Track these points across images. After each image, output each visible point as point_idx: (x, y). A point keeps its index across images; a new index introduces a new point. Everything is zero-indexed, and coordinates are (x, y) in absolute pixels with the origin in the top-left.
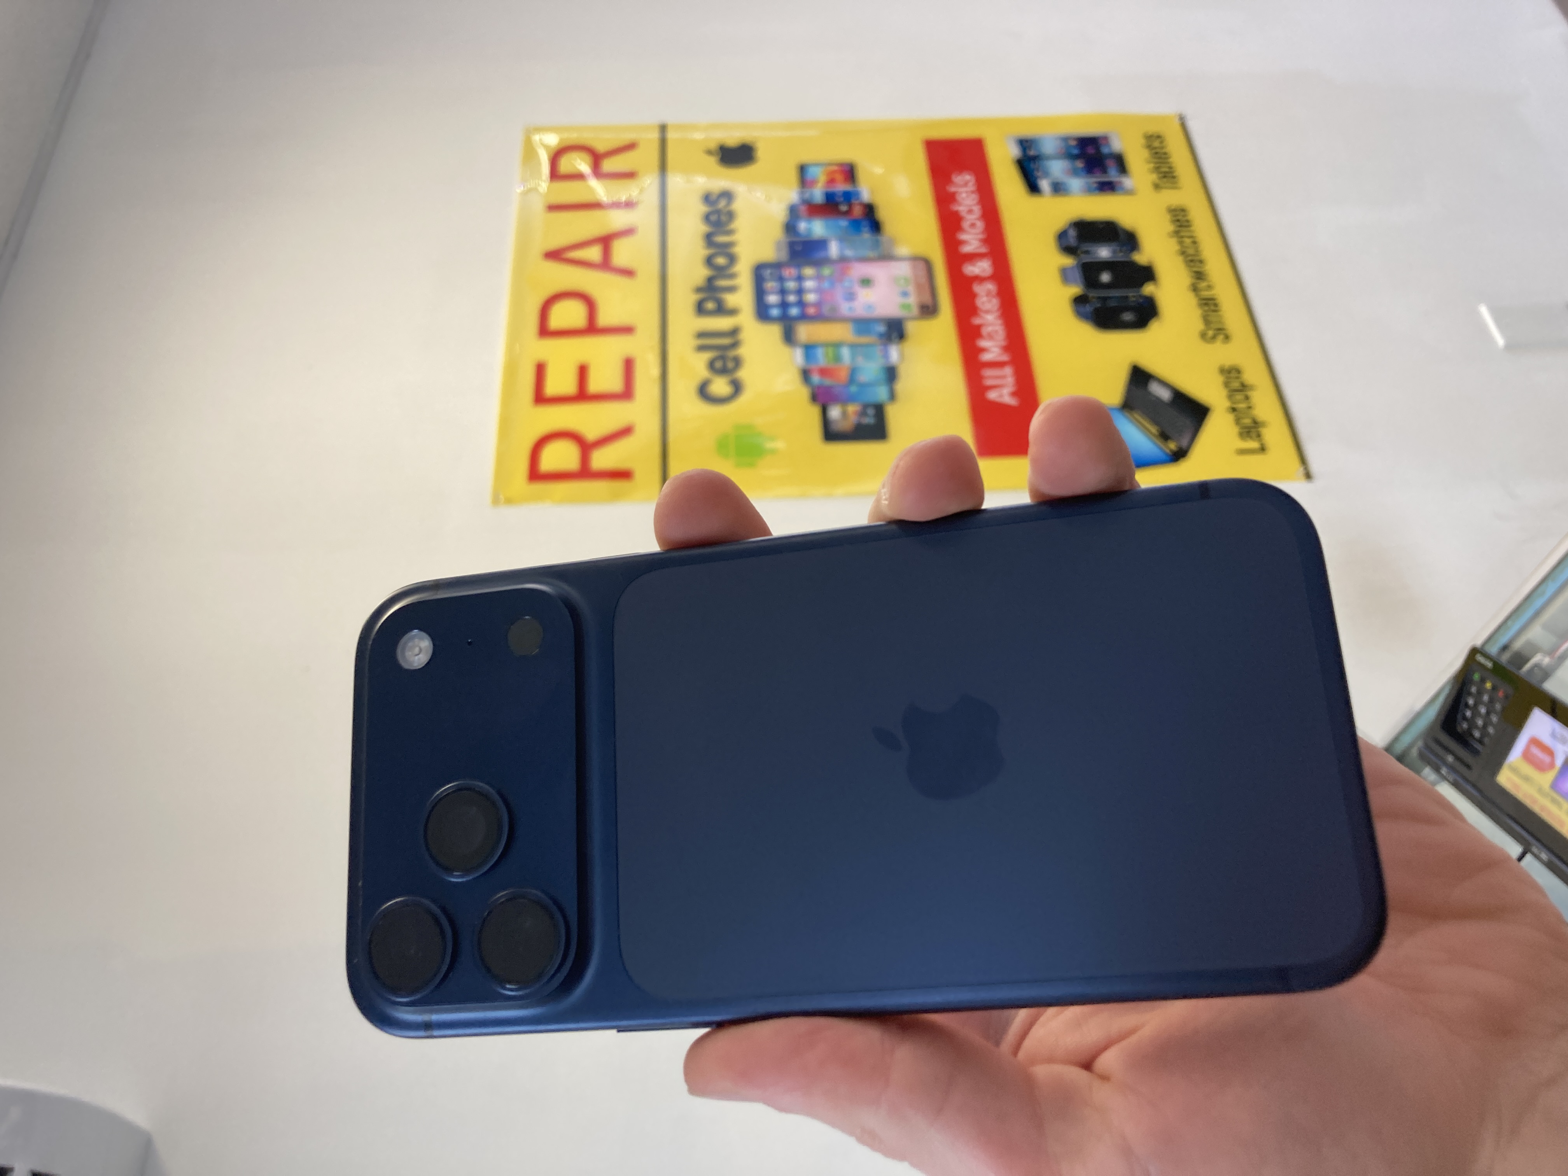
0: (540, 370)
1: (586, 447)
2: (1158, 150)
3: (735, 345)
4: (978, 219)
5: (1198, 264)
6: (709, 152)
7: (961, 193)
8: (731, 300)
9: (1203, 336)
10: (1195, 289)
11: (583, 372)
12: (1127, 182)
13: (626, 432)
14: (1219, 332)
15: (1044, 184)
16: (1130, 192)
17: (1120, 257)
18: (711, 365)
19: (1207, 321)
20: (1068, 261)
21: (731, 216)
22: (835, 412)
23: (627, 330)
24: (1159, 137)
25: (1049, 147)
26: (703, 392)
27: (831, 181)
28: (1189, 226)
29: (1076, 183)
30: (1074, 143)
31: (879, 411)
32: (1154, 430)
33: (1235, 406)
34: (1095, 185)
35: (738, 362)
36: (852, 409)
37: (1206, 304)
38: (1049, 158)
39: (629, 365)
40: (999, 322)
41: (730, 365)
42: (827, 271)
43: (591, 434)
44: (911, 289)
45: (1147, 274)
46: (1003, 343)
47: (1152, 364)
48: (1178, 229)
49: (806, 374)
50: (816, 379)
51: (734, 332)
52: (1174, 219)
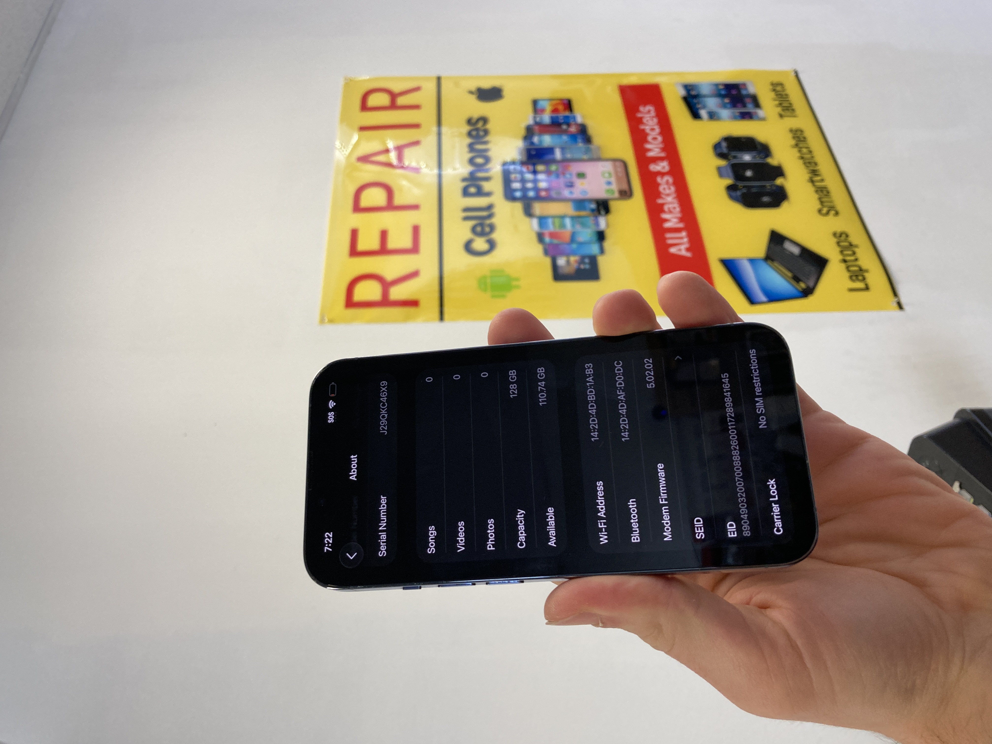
0: (354, 233)
1: (386, 285)
2: (781, 93)
3: (490, 216)
4: (658, 135)
5: (813, 165)
6: (471, 92)
7: (646, 118)
8: (487, 186)
9: (820, 211)
10: (812, 181)
11: (384, 235)
12: (760, 113)
13: (414, 275)
14: (831, 209)
15: (703, 113)
16: (763, 119)
17: (758, 160)
18: (473, 230)
19: (822, 202)
20: (722, 163)
21: (486, 132)
22: (561, 261)
23: (414, 207)
24: (780, 84)
25: (705, 90)
26: (468, 247)
27: (555, 110)
28: (805, 141)
29: (725, 113)
30: (722, 87)
31: (593, 261)
32: (789, 274)
33: (845, 258)
34: (738, 114)
35: (492, 228)
36: (574, 259)
37: (821, 191)
38: (705, 96)
39: (416, 230)
40: (675, 201)
41: (487, 229)
42: (553, 168)
43: (390, 276)
44: (613, 180)
45: (779, 172)
46: (679, 216)
47: (785, 230)
48: (798, 142)
49: (540, 237)
50: (547, 239)
51: (490, 207)
52: (794, 136)
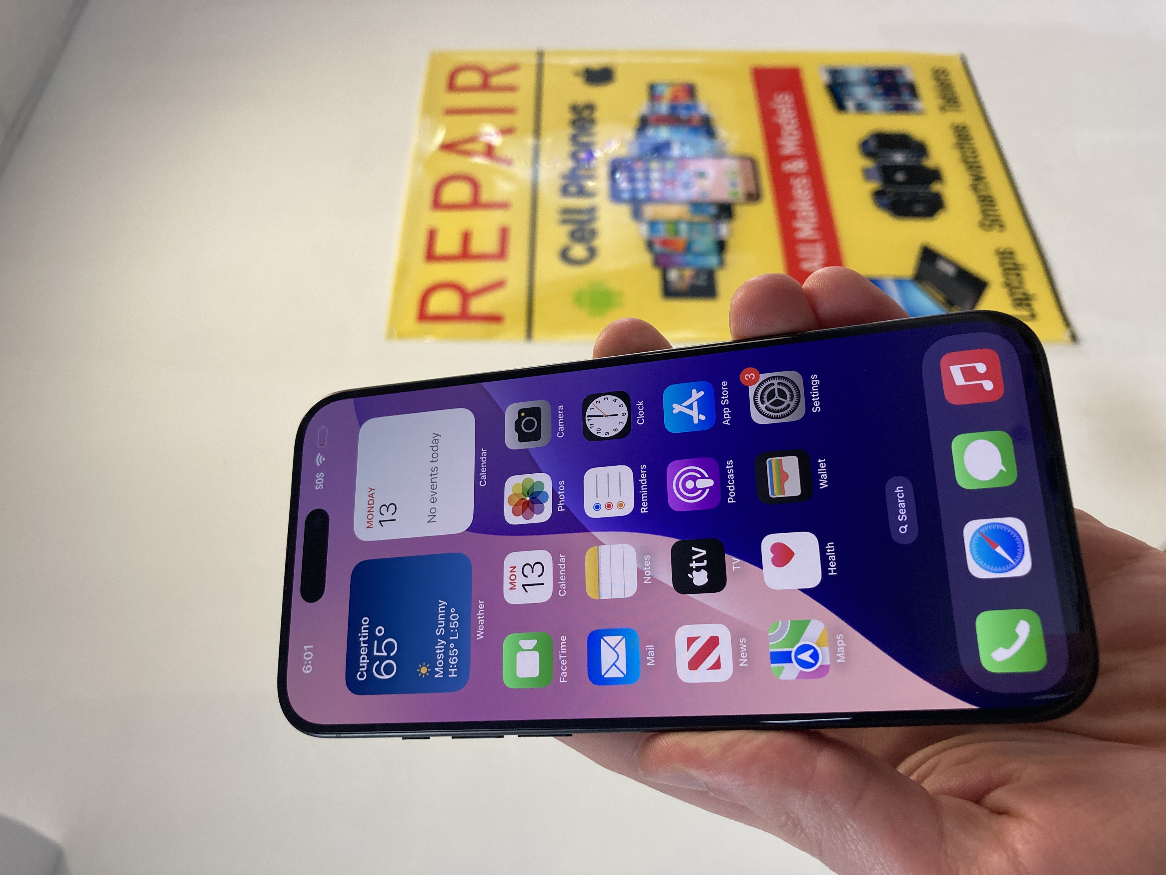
0: (432, 235)
1: (466, 296)
2: (944, 82)
3: (592, 220)
4: (797, 129)
5: (978, 169)
6: (577, 74)
7: (781, 110)
8: (590, 184)
9: (982, 225)
10: (975, 188)
11: (466, 237)
12: (919, 105)
13: (498, 285)
14: (994, 223)
15: (850, 104)
16: (920, 112)
17: (912, 162)
18: (572, 235)
19: (985, 213)
20: (869, 163)
21: (592, 122)
22: (673, 275)
23: (504, 206)
24: (944, 72)
25: (854, 76)
26: (565, 255)
27: (675, 98)
28: (970, 140)
29: (876, 104)
30: (874, 75)
31: (710, 275)
32: (940, 298)
33: (1008, 282)
34: (891, 106)
35: (593, 233)
36: (688, 273)
37: (983, 201)
38: (854, 84)
39: (504, 234)
40: (811, 208)
41: (587, 235)
42: (669, 165)
43: (471, 284)
44: (739, 181)
45: (935, 175)
46: (813, 226)
47: (940, 245)
48: (960, 142)
49: (650, 245)
50: (658, 247)
51: (591, 211)
52: (958, 134)
